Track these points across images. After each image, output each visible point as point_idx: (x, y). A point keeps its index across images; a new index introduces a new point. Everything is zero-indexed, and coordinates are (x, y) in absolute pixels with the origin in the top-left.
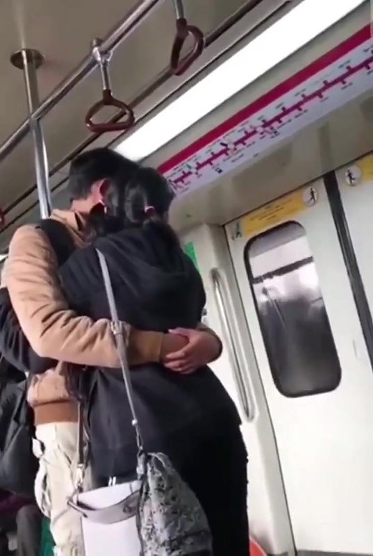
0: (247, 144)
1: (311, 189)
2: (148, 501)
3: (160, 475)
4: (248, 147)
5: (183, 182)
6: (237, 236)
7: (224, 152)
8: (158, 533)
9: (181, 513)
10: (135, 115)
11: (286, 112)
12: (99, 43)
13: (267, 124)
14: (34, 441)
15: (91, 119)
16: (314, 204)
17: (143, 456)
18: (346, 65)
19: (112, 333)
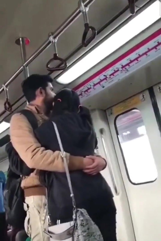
0: (115, 75)
1: (143, 94)
2: (77, 230)
3: (82, 218)
4: (115, 77)
5: (88, 92)
6: (111, 115)
7: (106, 79)
9: (91, 235)
10: (67, 64)
11: (131, 62)
12: (53, 34)
13: (123, 67)
15: (49, 66)
16: (144, 100)
17: (75, 210)
18: (157, 41)
19: (61, 157)
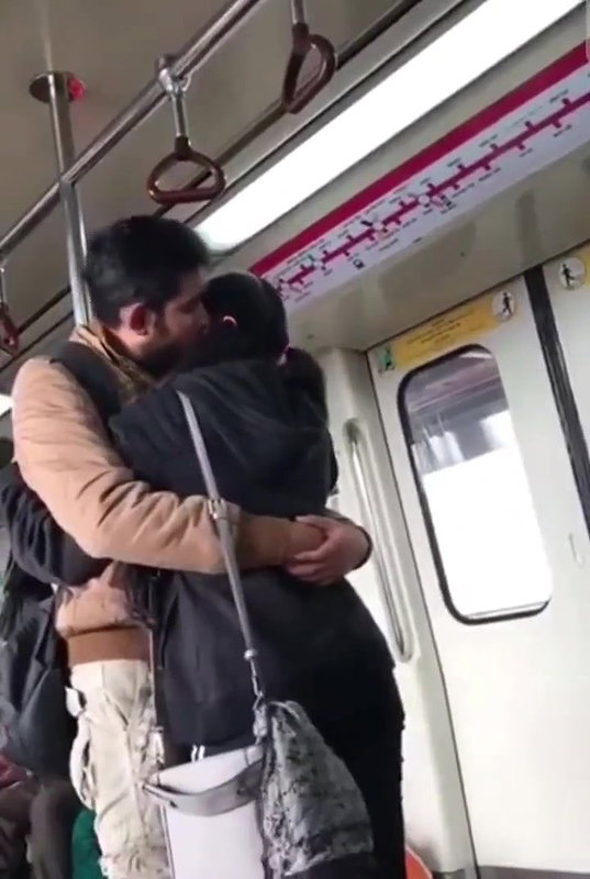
0: (404, 222)
1: (505, 294)
2: (274, 776)
3: (291, 734)
4: (404, 227)
5: (301, 283)
6: (387, 369)
7: (369, 234)
8: (292, 825)
10: (226, 178)
11: (465, 172)
12: (171, 61)
13: (434, 191)
14: (68, 690)
15: (157, 183)
16: (509, 318)
17: (263, 708)
18: (562, 97)
19: (211, 517)
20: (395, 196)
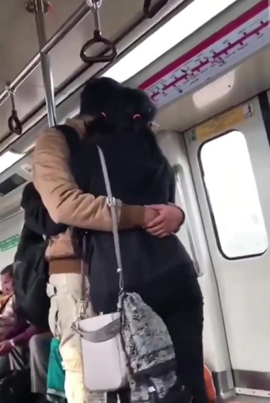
0: (201, 71)
1: (249, 105)
2: (127, 327)
3: (134, 308)
5: (153, 99)
6: (193, 140)
7: (184, 77)
9: (153, 334)
11: (231, 46)
13: (216, 55)
15: (85, 53)
19: (108, 205)
20: (197, 59)
